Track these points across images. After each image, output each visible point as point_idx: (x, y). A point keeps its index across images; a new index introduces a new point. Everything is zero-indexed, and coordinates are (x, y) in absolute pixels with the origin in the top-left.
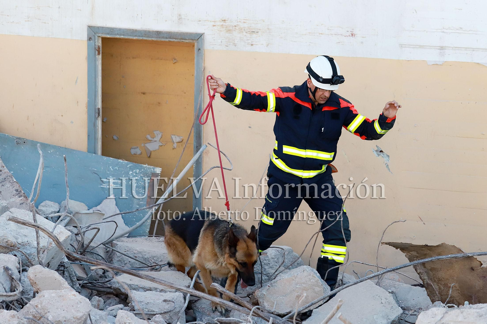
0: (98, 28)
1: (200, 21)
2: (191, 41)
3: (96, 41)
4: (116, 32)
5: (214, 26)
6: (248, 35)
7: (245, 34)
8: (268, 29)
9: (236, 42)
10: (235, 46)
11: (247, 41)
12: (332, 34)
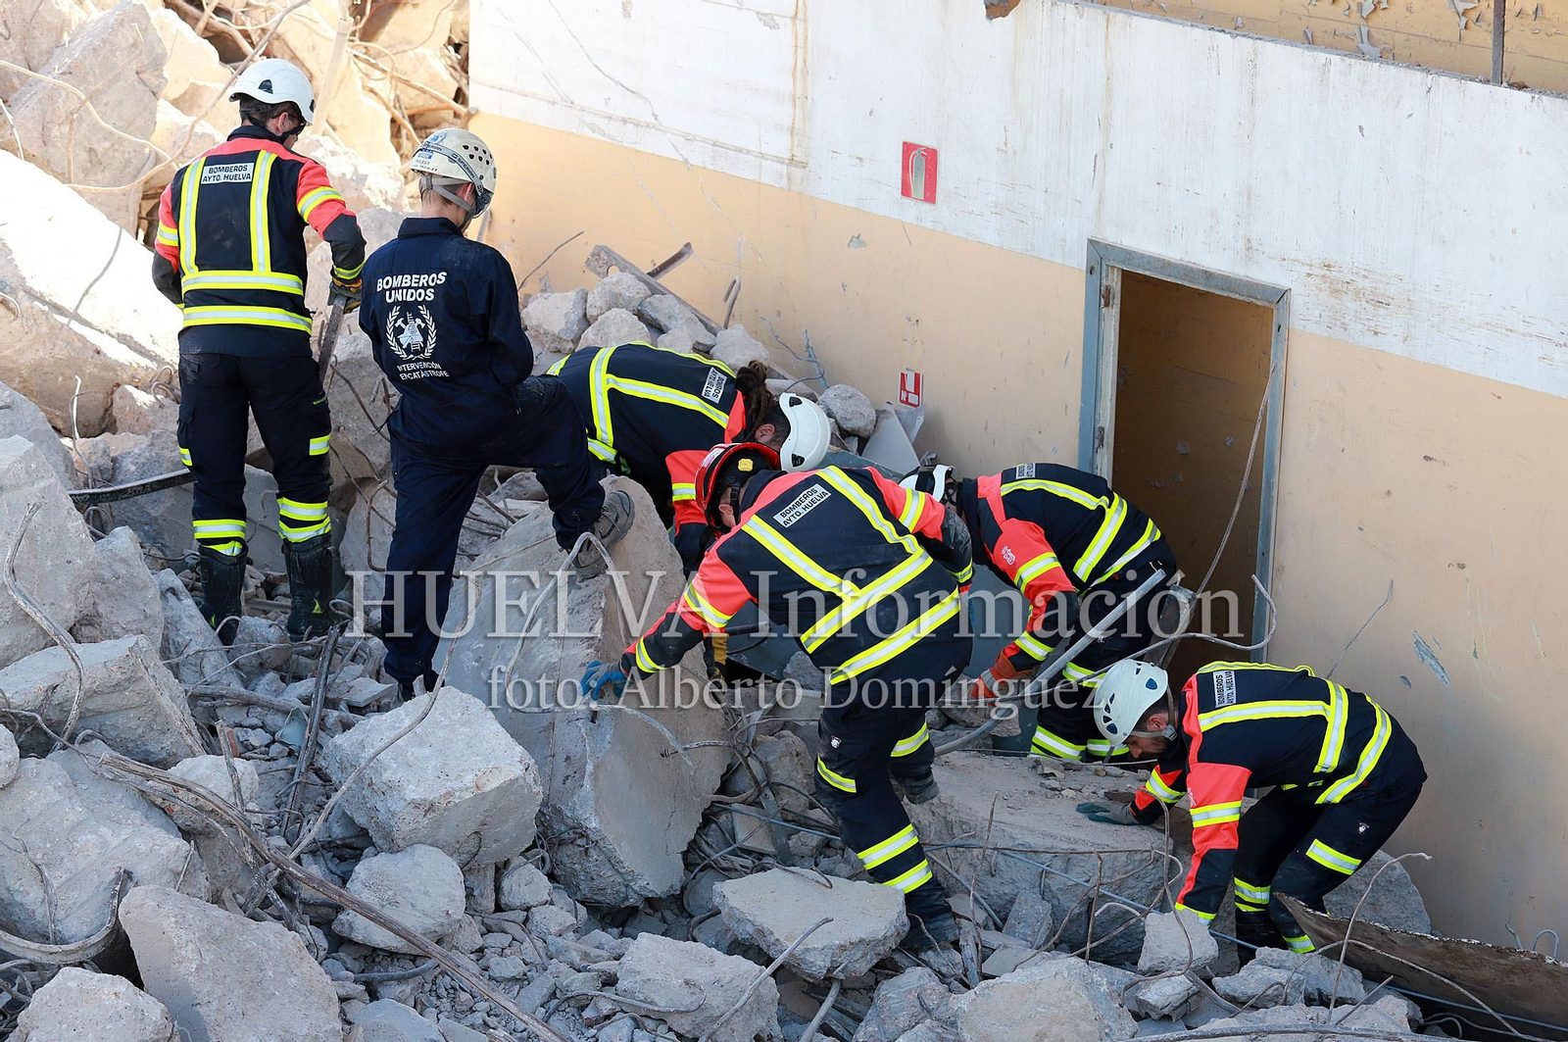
0: (1106, 246)
1: (1284, 259)
2: (1267, 305)
3: (1104, 275)
4: (1137, 261)
5: (1309, 275)
6: (1370, 308)
7: (1364, 304)
8: (1409, 300)
9: (1347, 321)
10: (1345, 330)
11: (1367, 323)
12: (1531, 336)
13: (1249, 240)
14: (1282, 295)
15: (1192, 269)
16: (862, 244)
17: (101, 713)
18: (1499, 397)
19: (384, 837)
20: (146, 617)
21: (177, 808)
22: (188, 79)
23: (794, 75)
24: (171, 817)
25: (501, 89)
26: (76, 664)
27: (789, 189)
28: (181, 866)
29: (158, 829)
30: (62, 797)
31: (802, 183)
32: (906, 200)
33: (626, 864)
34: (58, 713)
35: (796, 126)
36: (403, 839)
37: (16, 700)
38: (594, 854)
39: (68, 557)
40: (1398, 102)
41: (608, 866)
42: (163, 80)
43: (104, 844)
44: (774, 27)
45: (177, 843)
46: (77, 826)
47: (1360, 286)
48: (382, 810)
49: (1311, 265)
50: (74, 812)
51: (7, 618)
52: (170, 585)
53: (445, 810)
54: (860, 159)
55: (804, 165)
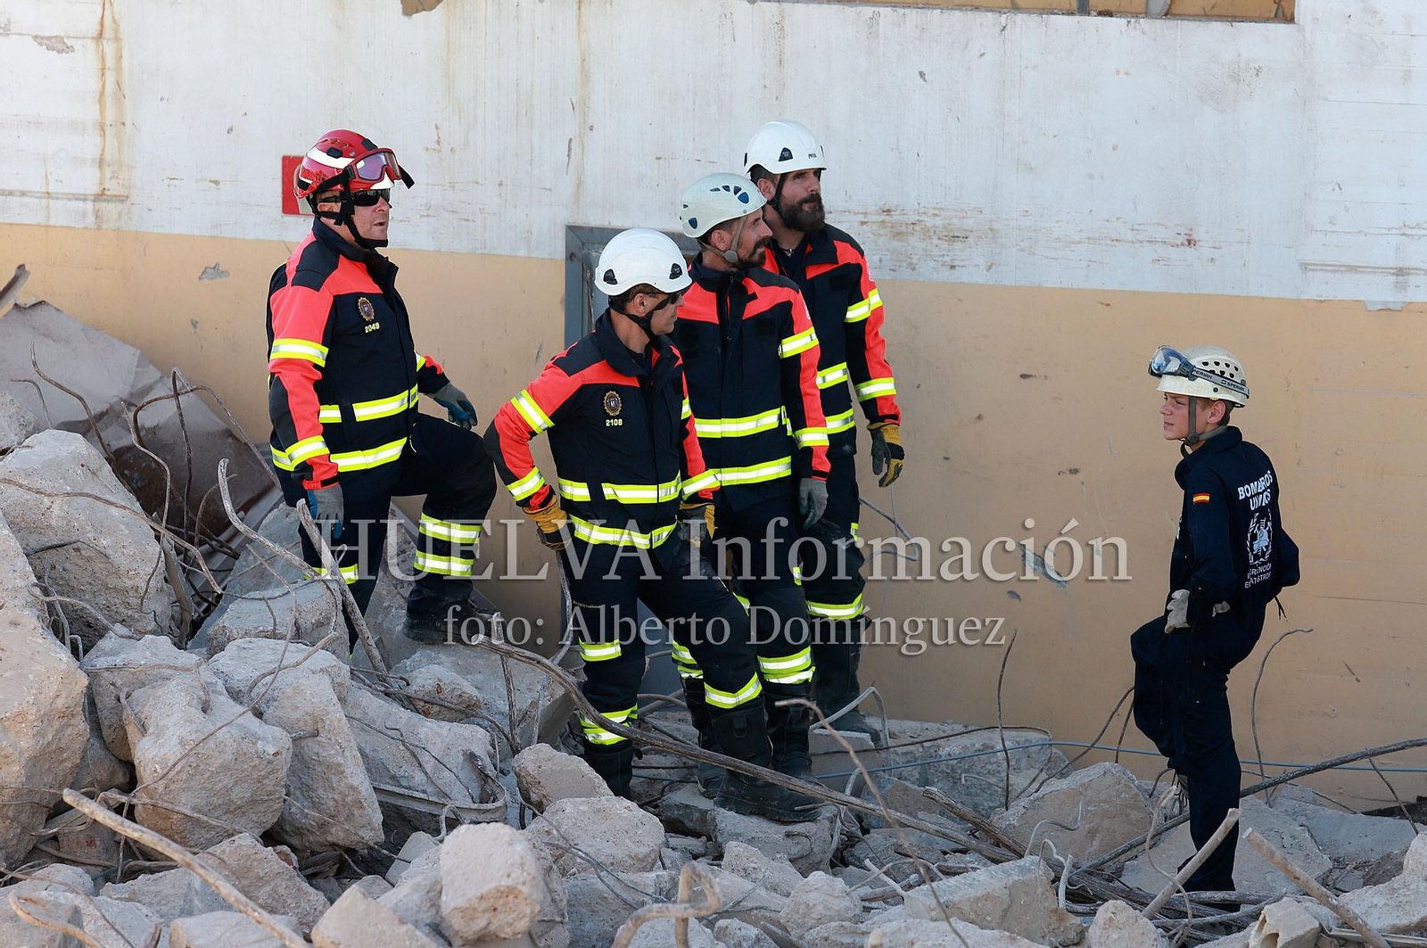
0: (592, 229)
5: (863, 223)
6: (944, 245)
7: (936, 241)
8: (991, 230)
9: (915, 261)
10: (914, 269)
11: (941, 259)
12: (1141, 242)
16: (225, 273)
18: (1108, 305)
27: (99, 228)
31: (119, 218)
32: (291, 219)
35: (108, 157)
40: (967, 44)
44: (66, 50)
47: (929, 225)
49: (868, 213)
54: (215, 182)
55: (121, 199)
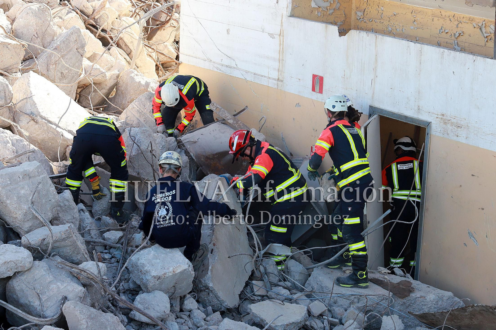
0: (375, 108)
1: (430, 113)
2: (424, 127)
4: (385, 113)
5: (437, 118)
6: (456, 128)
7: (454, 127)
8: (468, 126)
9: (449, 132)
10: (448, 135)
11: (455, 133)
13: (419, 106)
14: (429, 124)
15: (401, 115)
16: (300, 106)
17: (59, 247)
18: (495, 157)
19: (145, 288)
20: (74, 218)
21: (81, 277)
22: (92, 51)
23: (279, 53)
24: (79, 280)
25: (189, 56)
26: (51, 232)
28: (82, 295)
29: (75, 284)
30: (46, 273)
31: (281, 87)
32: (313, 92)
33: (221, 298)
34: (45, 247)
35: (280, 69)
36: (151, 288)
37: (33, 243)
38: (211, 294)
39: (50, 199)
40: (465, 64)
41: (215, 298)
42: (84, 52)
43: (59, 288)
44: (273, 38)
45: (81, 288)
46: (50, 282)
47: (453, 121)
48: (144, 279)
49: (438, 115)
50: (49, 278)
51: (31, 217)
52: (82, 208)
53: (164, 279)
54: (299, 79)
55: (282, 81)
